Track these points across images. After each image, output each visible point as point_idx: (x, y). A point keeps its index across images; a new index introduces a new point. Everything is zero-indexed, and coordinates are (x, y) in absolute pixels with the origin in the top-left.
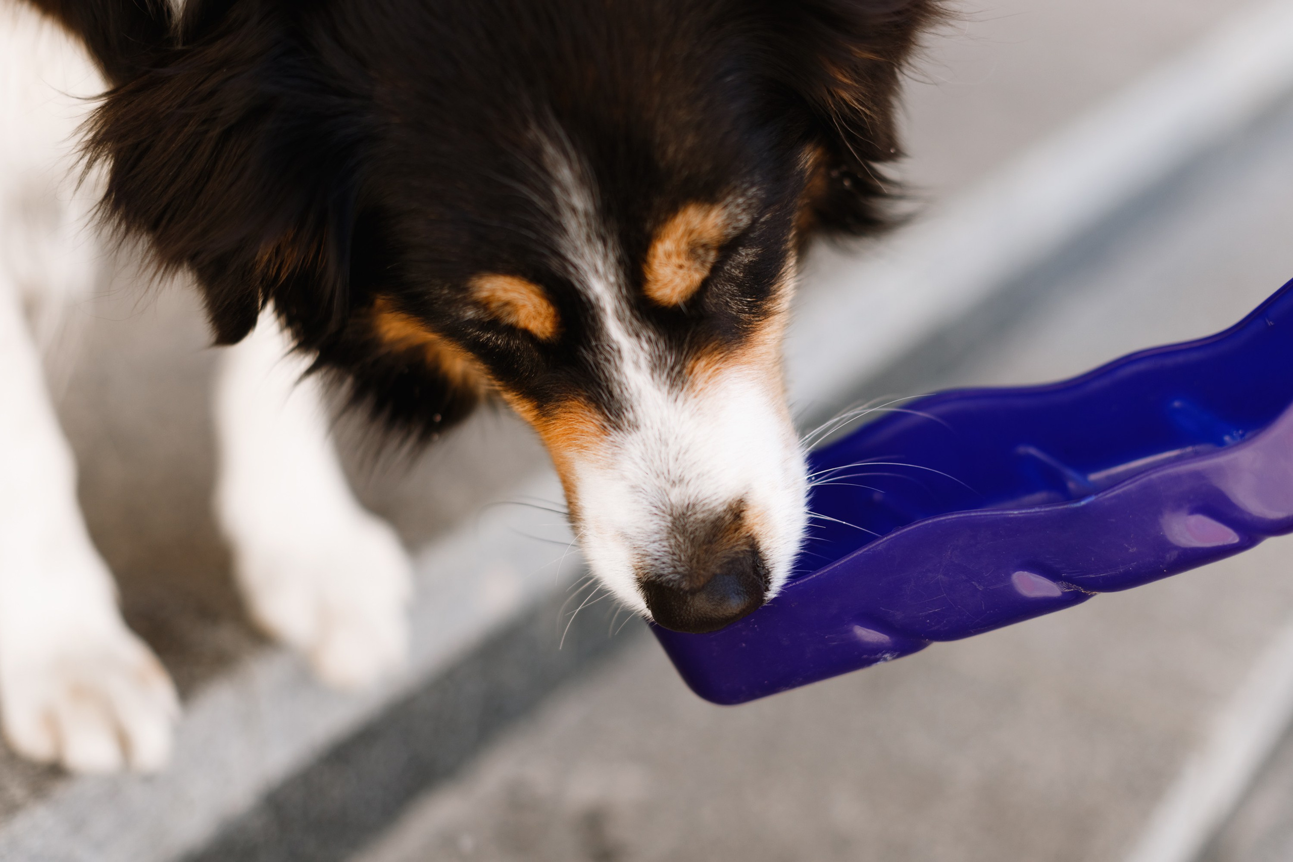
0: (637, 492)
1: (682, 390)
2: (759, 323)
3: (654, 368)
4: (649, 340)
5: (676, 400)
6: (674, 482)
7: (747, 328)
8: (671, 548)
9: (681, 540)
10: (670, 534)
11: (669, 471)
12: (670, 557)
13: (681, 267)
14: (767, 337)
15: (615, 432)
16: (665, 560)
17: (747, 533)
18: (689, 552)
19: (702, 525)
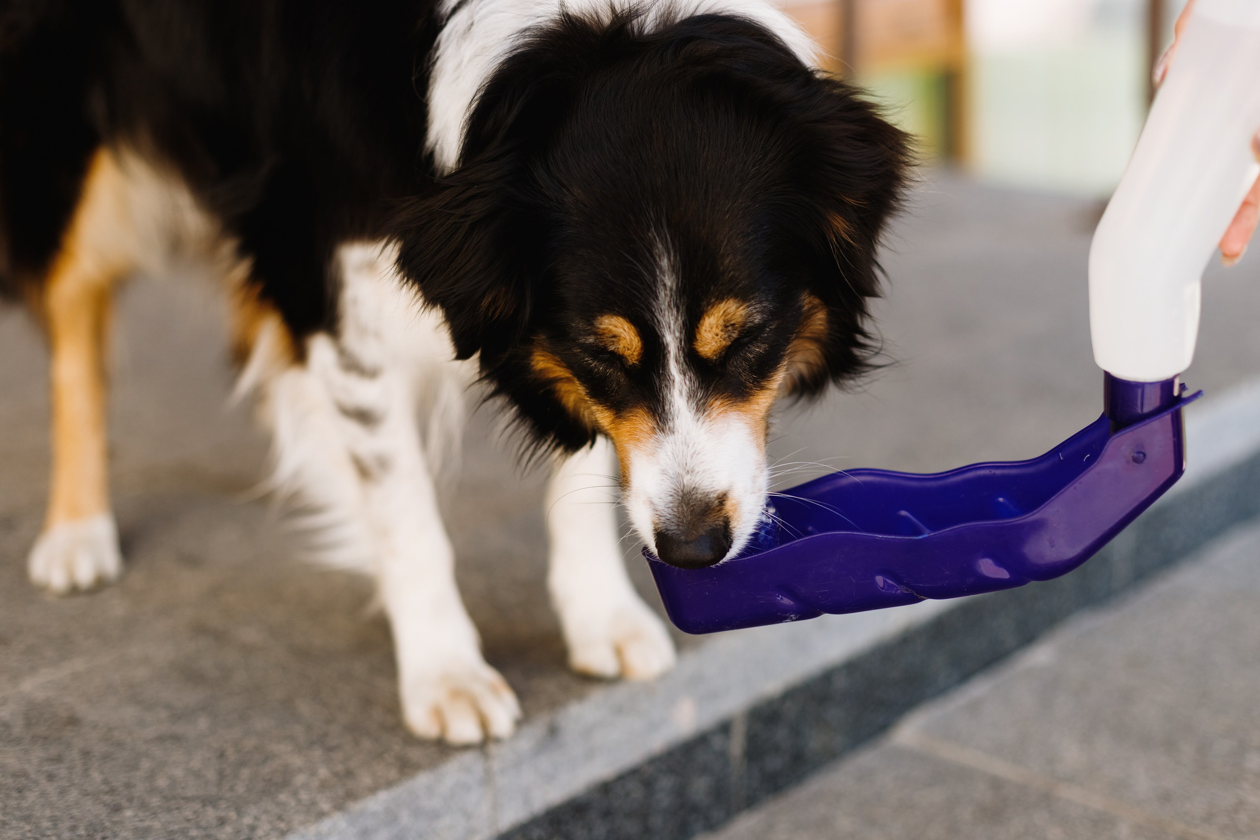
0: (664, 474)
1: (703, 415)
2: (756, 391)
3: (689, 397)
4: (690, 380)
5: (698, 421)
6: (688, 471)
7: (748, 392)
8: (679, 514)
9: (685, 509)
10: (680, 504)
11: (686, 464)
12: (677, 519)
13: (717, 335)
14: (760, 400)
15: (660, 433)
16: (673, 520)
17: (725, 514)
18: (689, 518)
19: (699, 503)
